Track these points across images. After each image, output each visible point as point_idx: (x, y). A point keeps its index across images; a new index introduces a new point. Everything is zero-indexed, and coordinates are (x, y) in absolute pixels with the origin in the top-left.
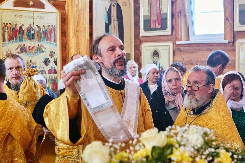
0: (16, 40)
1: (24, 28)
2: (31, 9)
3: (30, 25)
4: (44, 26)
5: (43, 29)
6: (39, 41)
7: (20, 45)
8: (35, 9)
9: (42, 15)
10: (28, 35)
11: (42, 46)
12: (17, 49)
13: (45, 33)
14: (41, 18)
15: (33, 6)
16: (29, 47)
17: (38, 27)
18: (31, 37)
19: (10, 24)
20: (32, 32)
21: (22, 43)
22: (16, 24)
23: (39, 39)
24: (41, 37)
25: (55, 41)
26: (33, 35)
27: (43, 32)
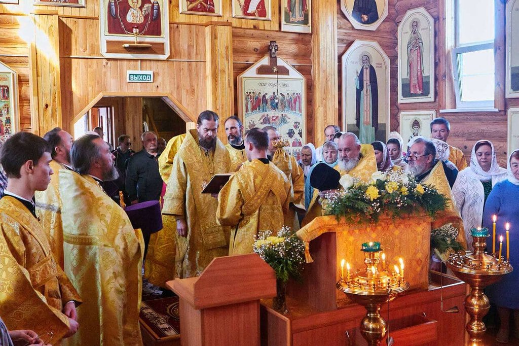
0: (259, 110)
1: (267, 97)
2: (275, 76)
3: (274, 93)
4: (288, 94)
5: (287, 97)
6: (283, 110)
7: (263, 116)
8: (279, 76)
9: (286, 82)
10: (271, 105)
11: (286, 115)
12: (260, 119)
13: (289, 102)
14: (284, 85)
15: (277, 73)
16: (273, 117)
17: (282, 95)
18: (275, 107)
19: (253, 92)
20: (276, 101)
21: (266, 113)
22: (260, 93)
23: (284, 108)
24: (285, 107)
25: (300, 110)
26: (277, 104)
27: (288, 100)
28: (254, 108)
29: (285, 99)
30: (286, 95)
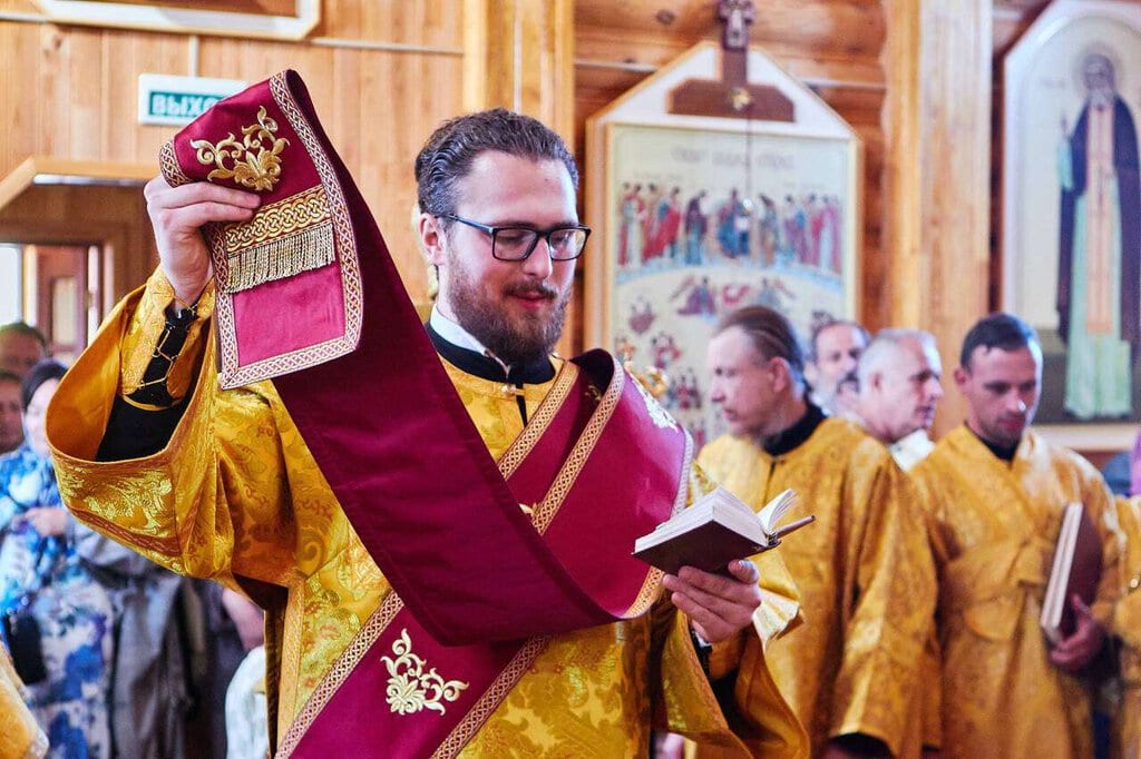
0: (672, 255)
1: (707, 207)
2: (740, 125)
3: (734, 194)
4: (789, 199)
5: (785, 213)
6: (768, 262)
8: (758, 126)
9: (788, 150)
10: (723, 239)
11: (779, 285)
12: (675, 296)
13: (795, 228)
14: (776, 162)
15: (749, 112)
16: (727, 288)
17: (767, 202)
18: (736, 246)
19: (652, 188)
20: (742, 224)
21: (698, 273)
22: (677, 191)
23: (770, 252)
24: (775, 248)
25: (836, 264)
26: (745, 237)
27: (788, 224)
28: (652, 250)
29: (774, 218)
30: (779, 202)
